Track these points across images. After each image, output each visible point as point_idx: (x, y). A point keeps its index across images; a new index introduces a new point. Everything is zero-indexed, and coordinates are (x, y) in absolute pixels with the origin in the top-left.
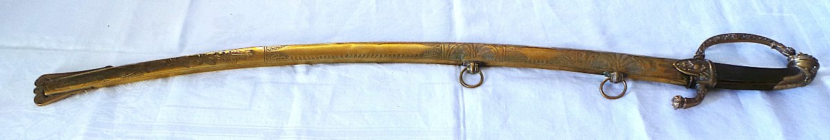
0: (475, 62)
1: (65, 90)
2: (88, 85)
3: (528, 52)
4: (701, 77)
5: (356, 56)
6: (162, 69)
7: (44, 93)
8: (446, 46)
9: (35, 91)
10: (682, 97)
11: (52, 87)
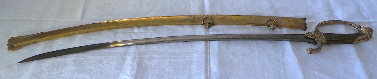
0: (209, 23)
1: (22, 44)
2: (33, 41)
3: (233, 17)
4: (319, 39)
5: (154, 23)
6: (66, 32)
7: (12, 45)
8: (196, 17)
9: (8, 45)
10: (311, 49)
11: (16, 43)
